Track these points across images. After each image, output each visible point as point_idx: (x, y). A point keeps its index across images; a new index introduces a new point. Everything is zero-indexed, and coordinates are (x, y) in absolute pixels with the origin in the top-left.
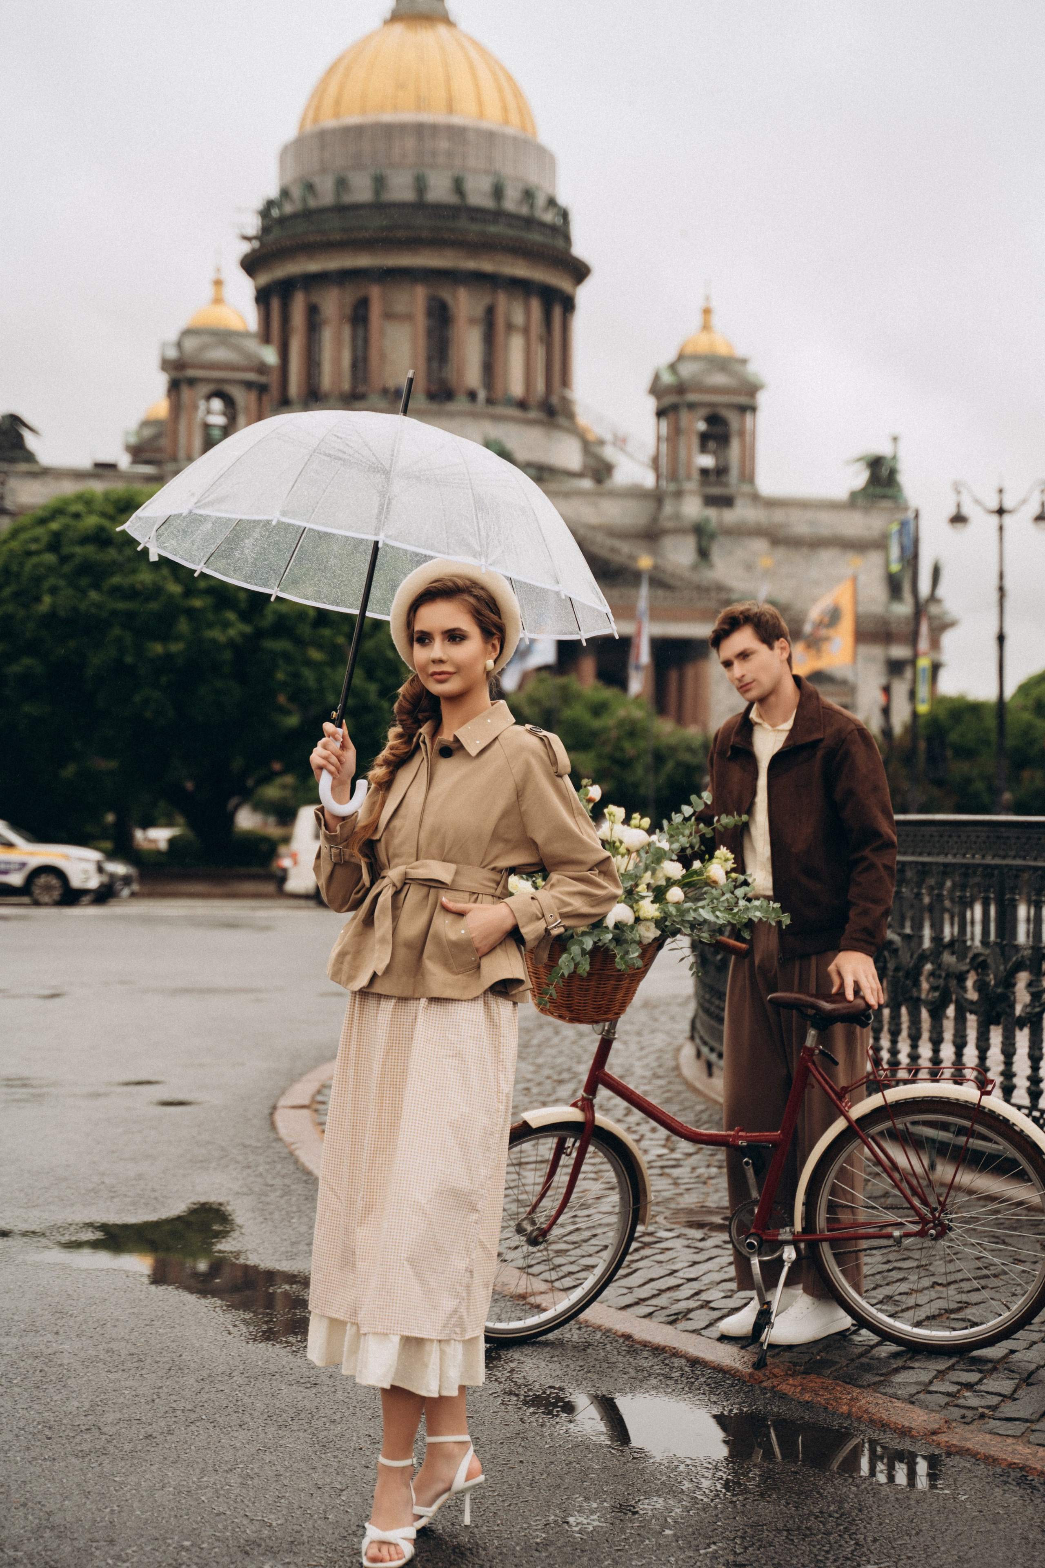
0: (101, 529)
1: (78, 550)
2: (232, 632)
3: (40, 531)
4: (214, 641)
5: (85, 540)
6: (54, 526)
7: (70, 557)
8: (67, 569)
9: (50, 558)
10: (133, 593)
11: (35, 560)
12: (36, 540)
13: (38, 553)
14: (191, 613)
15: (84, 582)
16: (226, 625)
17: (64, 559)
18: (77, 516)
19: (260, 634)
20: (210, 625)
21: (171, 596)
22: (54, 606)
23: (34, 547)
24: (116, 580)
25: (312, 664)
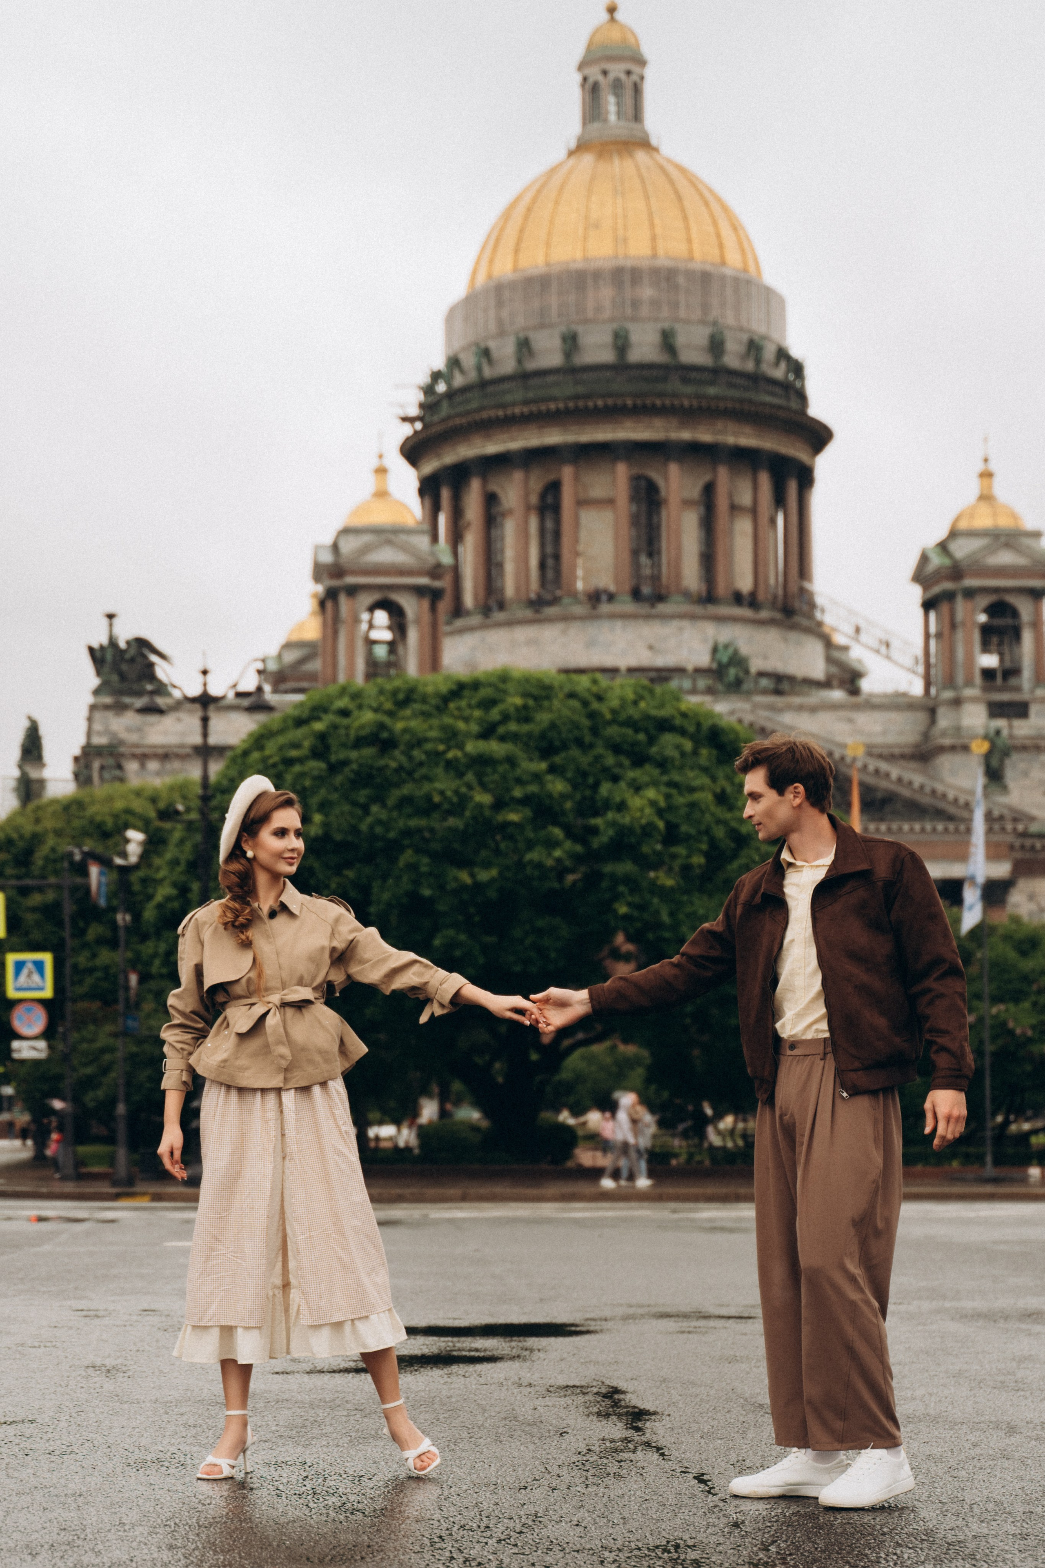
0: (382, 726)
1: (354, 755)
2: (558, 853)
3: (298, 733)
4: (539, 866)
5: (359, 743)
6: (318, 726)
7: (345, 763)
8: (338, 779)
9: (316, 766)
10: (428, 807)
11: (297, 768)
12: (296, 746)
13: (301, 760)
15: (363, 795)
16: (551, 844)
17: (334, 768)
18: (345, 713)
19: (591, 857)
20: (530, 845)
21: (480, 806)
22: (325, 825)
23: (294, 753)
24: (407, 789)
25: (664, 893)
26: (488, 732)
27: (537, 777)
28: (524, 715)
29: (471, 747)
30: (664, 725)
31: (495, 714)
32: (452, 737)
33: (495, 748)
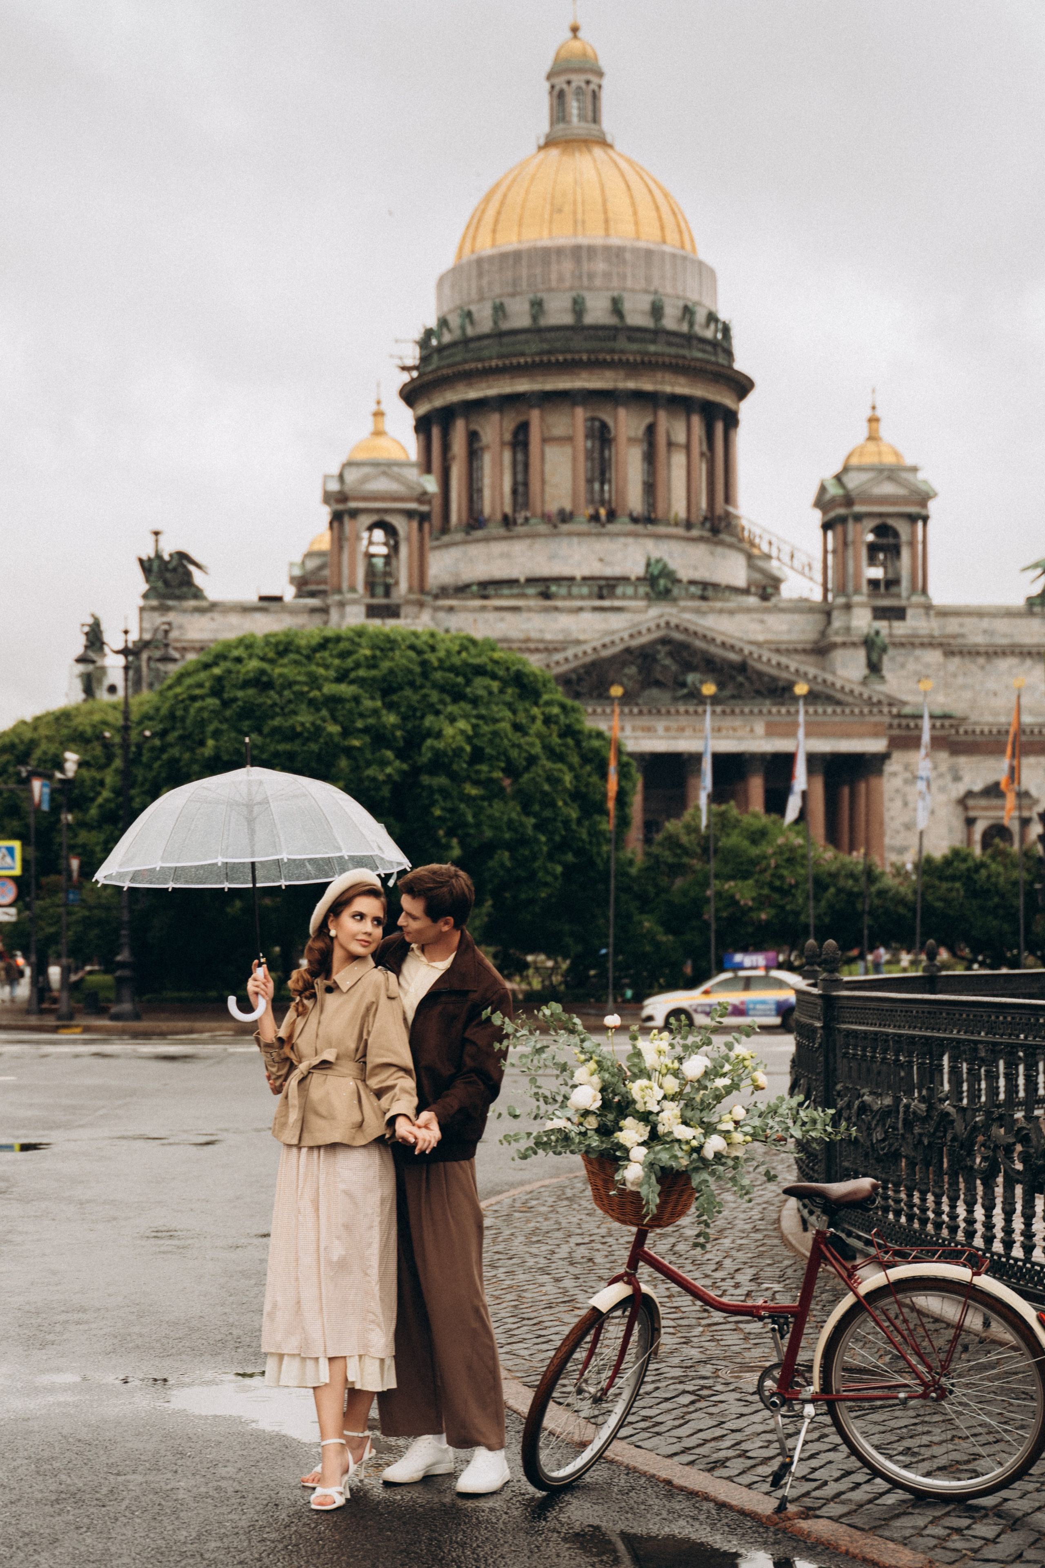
0: (263, 672)
1: (240, 694)
2: (389, 770)
3: (203, 675)
4: (374, 779)
5: (246, 684)
6: (217, 671)
7: (235, 700)
8: (228, 713)
9: (213, 702)
11: (198, 704)
12: (200, 685)
13: (202, 697)
14: (349, 751)
15: (246, 725)
16: (383, 763)
17: (226, 704)
18: (239, 660)
19: (416, 771)
20: (369, 764)
21: (330, 735)
22: (217, 748)
23: (198, 692)
24: (277, 722)
25: (469, 800)
26: (342, 677)
27: (375, 712)
28: (372, 663)
29: (329, 689)
30: (480, 671)
31: (350, 662)
32: (314, 681)
33: (345, 689)
